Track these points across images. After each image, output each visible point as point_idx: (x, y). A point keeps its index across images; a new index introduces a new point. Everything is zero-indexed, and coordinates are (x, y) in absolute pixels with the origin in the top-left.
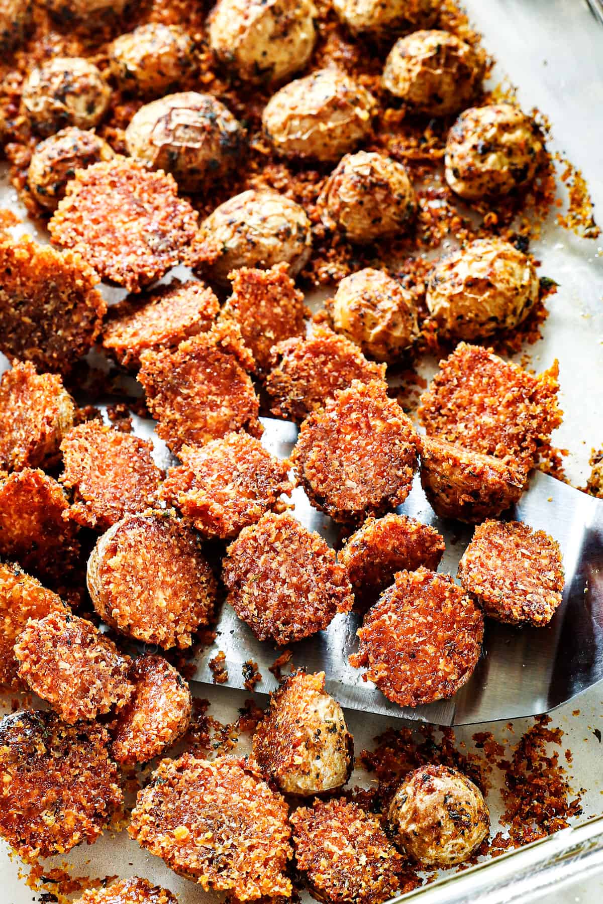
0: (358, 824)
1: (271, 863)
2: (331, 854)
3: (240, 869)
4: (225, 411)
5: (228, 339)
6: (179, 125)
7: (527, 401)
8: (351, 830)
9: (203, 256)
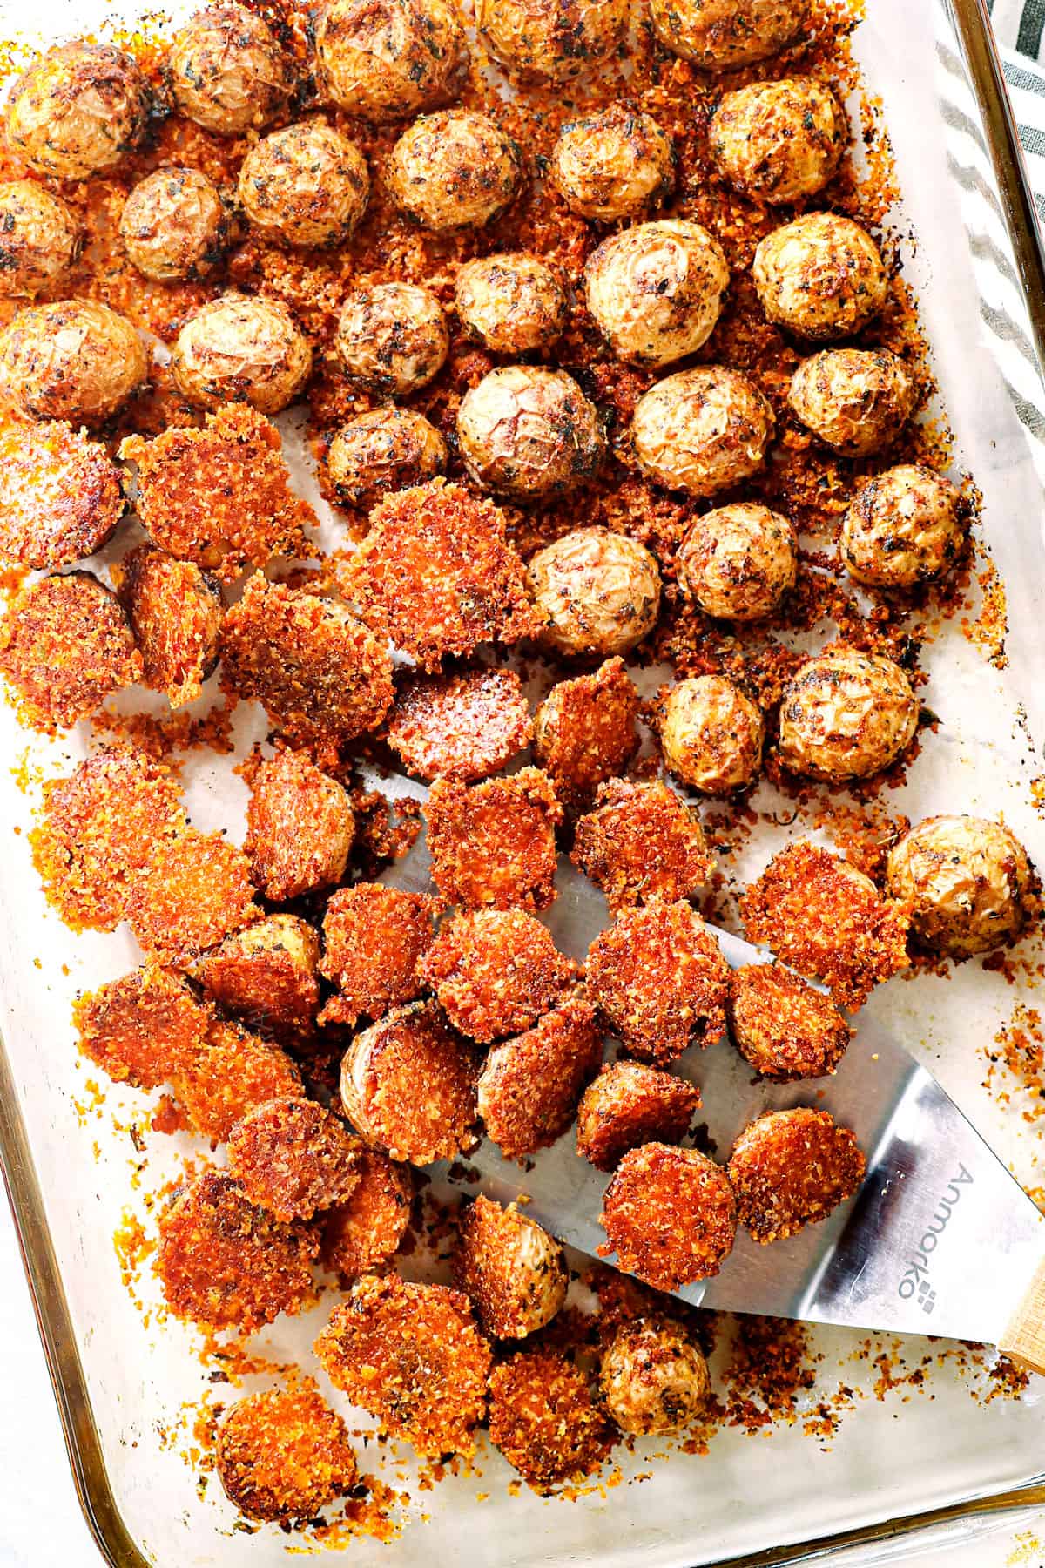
0: (561, 1381)
1: (458, 1423)
2: (528, 1422)
3: (424, 1423)
4: (515, 869)
5: (537, 791)
6: (526, 438)
7: (869, 934)
8: (553, 1389)
9: (524, 630)
